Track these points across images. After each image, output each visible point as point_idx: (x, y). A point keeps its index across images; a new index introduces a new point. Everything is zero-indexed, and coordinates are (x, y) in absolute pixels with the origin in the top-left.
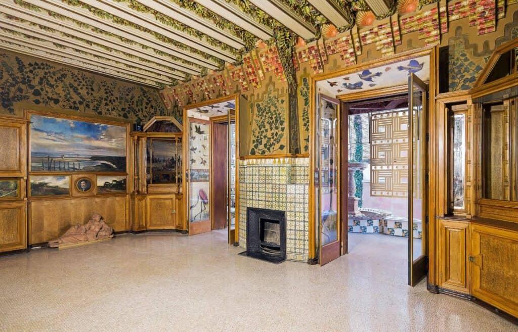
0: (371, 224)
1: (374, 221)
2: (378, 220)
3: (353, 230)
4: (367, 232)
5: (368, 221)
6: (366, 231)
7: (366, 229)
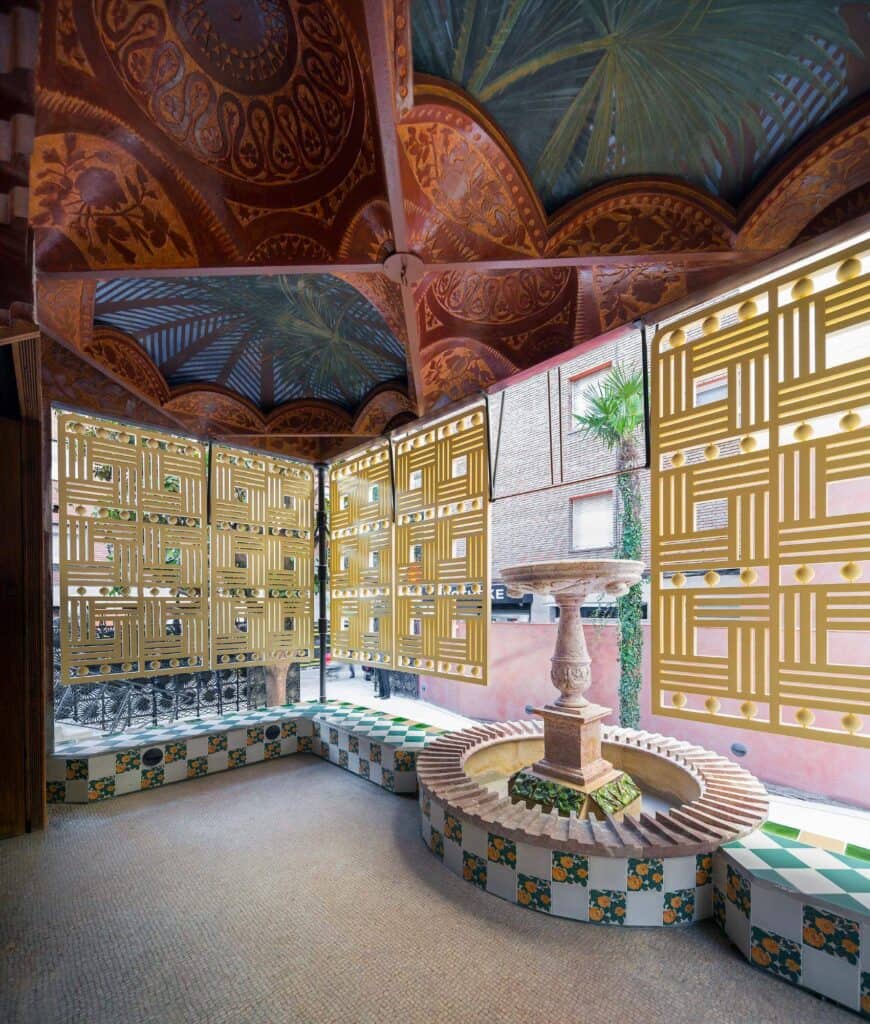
0: (652, 881)
1: (669, 865)
2: (694, 860)
3: (554, 900)
4: (628, 921)
5: (633, 863)
6: (621, 919)
7: (623, 904)
